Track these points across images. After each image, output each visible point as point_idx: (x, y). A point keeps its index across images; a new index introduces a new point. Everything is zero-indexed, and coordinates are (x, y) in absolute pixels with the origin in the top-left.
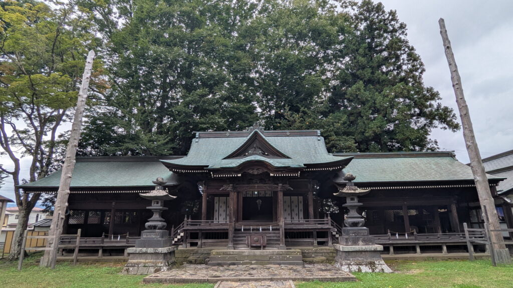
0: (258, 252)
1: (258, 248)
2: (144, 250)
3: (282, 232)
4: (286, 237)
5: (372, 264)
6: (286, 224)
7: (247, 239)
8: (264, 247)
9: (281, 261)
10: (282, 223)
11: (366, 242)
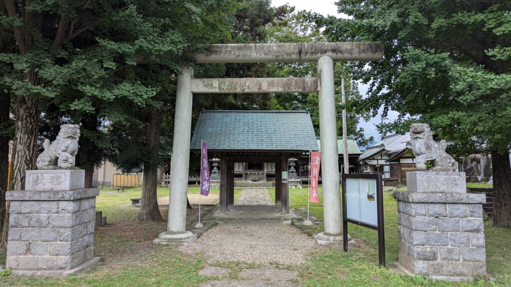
0: (255, 183)
1: (255, 181)
2: (213, 181)
3: (265, 175)
4: (267, 177)
5: (296, 186)
6: (267, 172)
7: (251, 177)
8: (258, 181)
9: (265, 185)
10: (265, 171)
11: (295, 178)
